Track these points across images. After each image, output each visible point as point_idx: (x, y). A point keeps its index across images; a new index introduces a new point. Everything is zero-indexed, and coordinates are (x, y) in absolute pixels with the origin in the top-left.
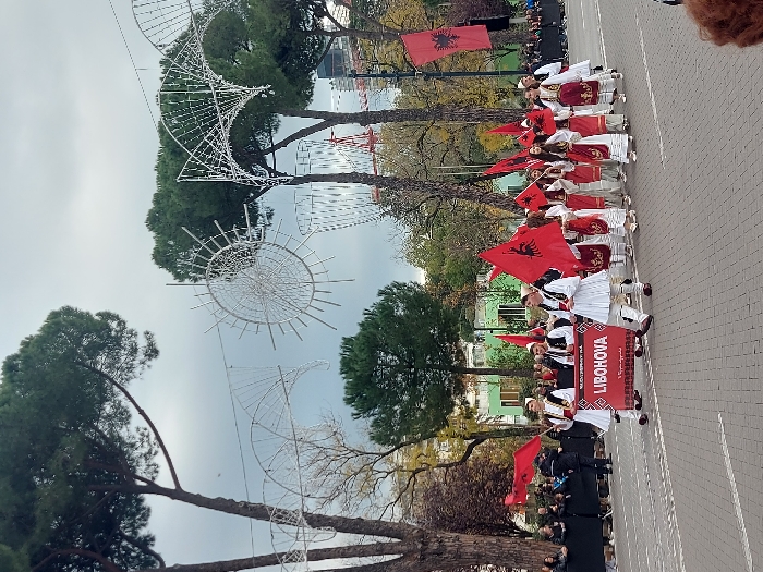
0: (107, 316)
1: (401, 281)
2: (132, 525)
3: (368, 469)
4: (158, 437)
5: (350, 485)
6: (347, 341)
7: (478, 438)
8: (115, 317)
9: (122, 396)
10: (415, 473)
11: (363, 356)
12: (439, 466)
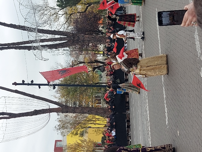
3: (56, 13)
5: (51, 18)
7: (90, 4)
10: (71, 15)
12: (78, 13)
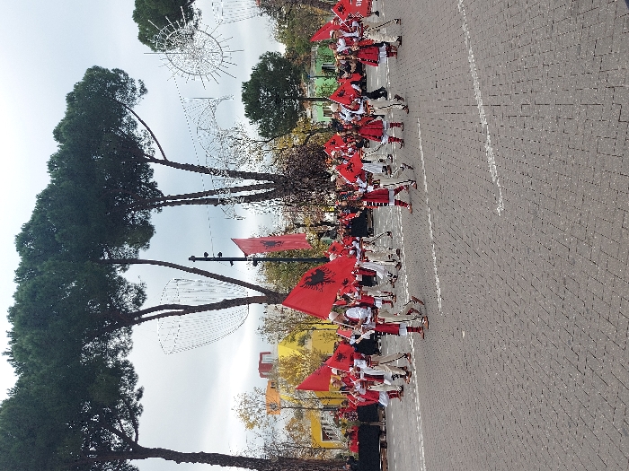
0: (118, 71)
1: (271, 51)
2: (146, 177)
4: (152, 135)
6: (245, 84)
7: (312, 133)
8: (122, 72)
9: (131, 114)
11: (252, 92)
